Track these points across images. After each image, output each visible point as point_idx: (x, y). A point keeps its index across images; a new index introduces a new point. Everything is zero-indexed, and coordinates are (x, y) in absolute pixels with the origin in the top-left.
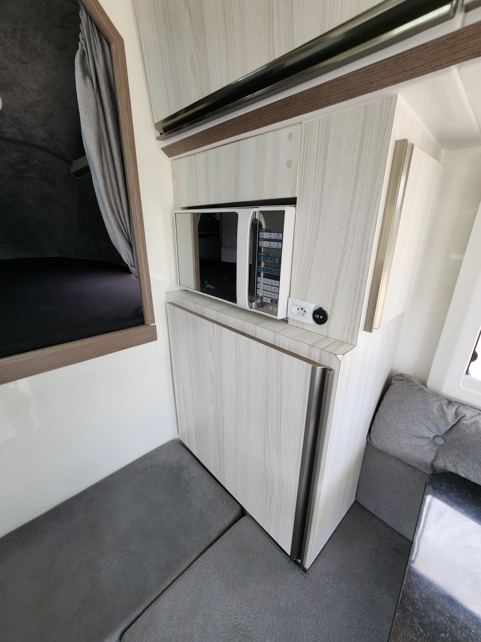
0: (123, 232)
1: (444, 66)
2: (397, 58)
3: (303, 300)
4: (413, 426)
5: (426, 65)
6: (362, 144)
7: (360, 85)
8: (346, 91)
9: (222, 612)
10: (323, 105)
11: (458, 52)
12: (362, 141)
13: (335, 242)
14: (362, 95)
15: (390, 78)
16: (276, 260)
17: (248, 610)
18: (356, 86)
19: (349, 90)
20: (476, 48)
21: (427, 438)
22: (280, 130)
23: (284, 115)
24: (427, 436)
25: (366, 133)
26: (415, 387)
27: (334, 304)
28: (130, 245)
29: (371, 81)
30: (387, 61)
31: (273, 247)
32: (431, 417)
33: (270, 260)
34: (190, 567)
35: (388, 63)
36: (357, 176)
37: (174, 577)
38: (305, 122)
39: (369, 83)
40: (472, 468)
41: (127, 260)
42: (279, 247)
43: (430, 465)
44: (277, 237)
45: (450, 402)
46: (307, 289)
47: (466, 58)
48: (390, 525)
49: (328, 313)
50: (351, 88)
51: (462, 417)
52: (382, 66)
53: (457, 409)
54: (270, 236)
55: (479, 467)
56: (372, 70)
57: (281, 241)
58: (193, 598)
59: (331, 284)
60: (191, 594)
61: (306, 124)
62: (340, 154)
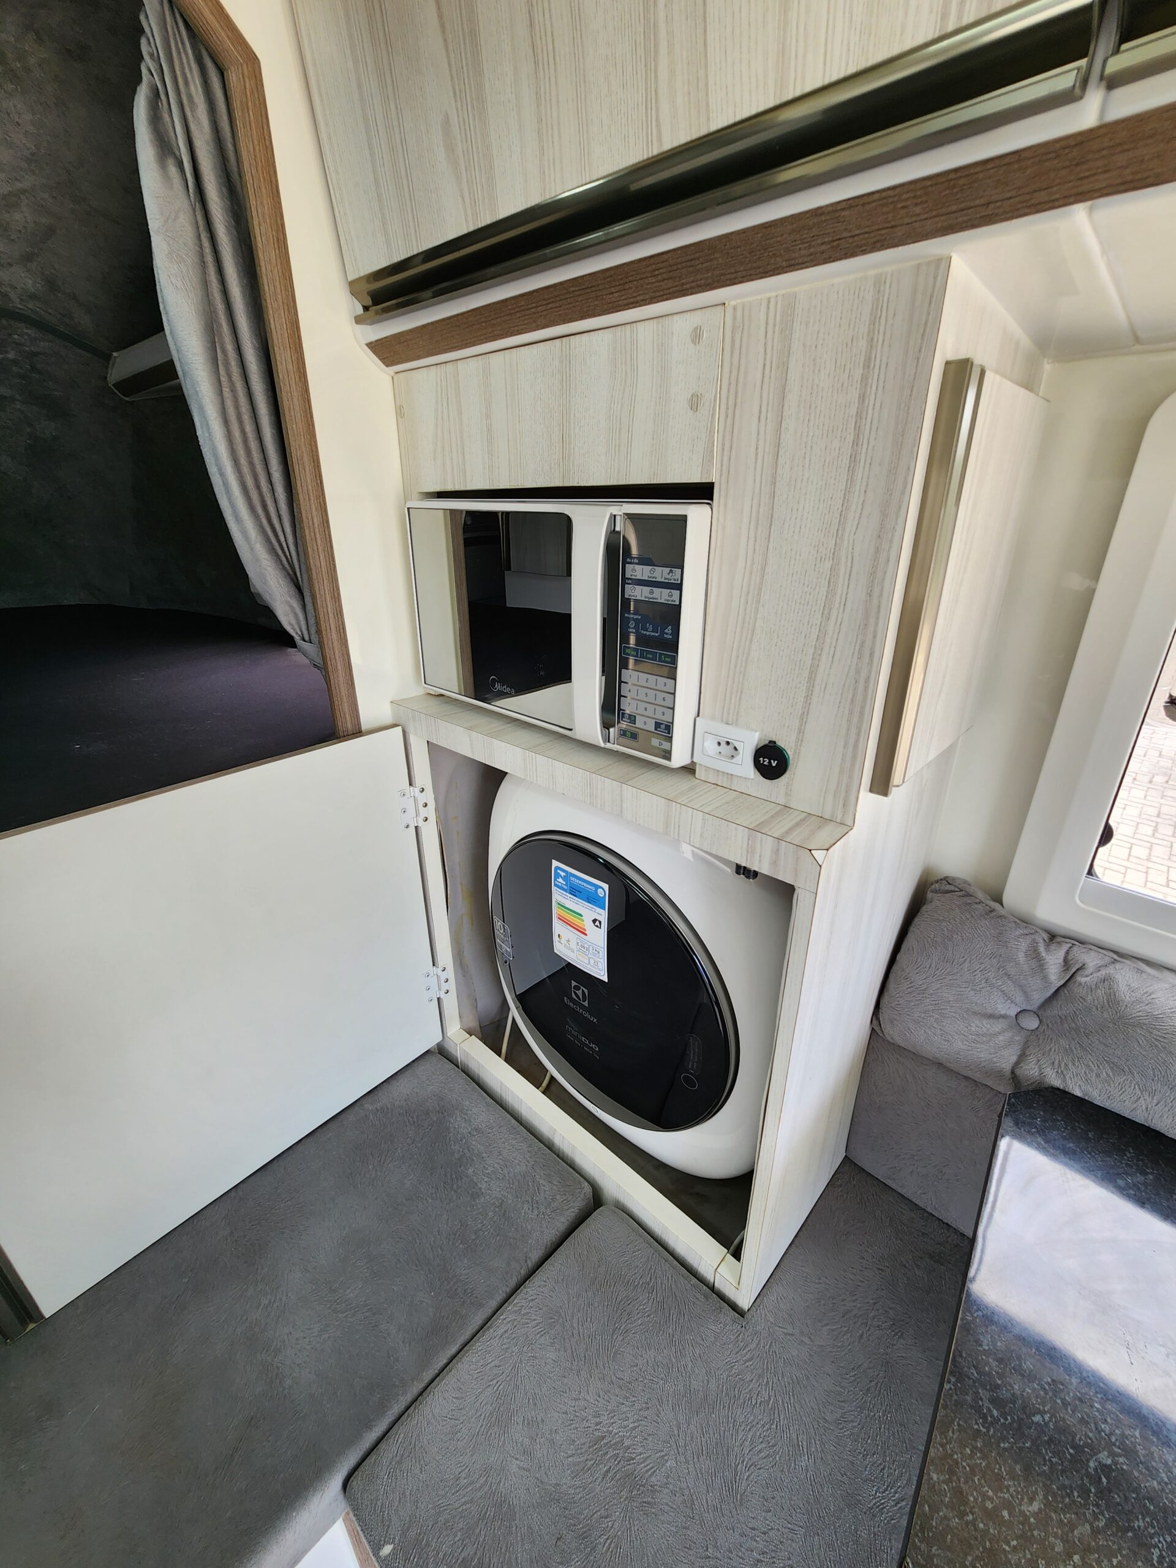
0: (277, 555)
1: (1057, 204)
2: (953, 176)
3: (730, 723)
4: (972, 993)
5: (1017, 199)
6: (869, 367)
7: (867, 230)
8: (833, 241)
9: (566, 1413)
10: (777, 269)
11: (1087, 177)
12: (870, 358)
13: (806, 593)
14: (871, 251)
15: (936, 219)
16: (666, 631)
17: (623, 1404)
18: (857, 232)
19: (840, 239)
20: (1128, 171)
21: (1004, 1017)
22: (670, 317)
23: (683, 284)
24: (1002, 1012)
25: (877, 341)
26: (978, 906)
27: (803, 732)
28: (299, 586)
29: (893, 223)
30: (929, 183)
31: (659, 601)
32: (1012, 971)
33: (652, 632)
34: (488, 1324)
35: (932, 186)
36: (856, 442)
37: (454, 1349)
38: (733, 303)
39: (887, 228)
40: (1098, 1076)
41: (291, 625)
42: (672, 601)
43: (1008, 1074)
44: (669, 577)
45: (1053, 937)
46: (740, 698)
47: (1105, 191)
48: (921, 1204)
49: (790, 753)
50: (845, 235)
51: (1078, 970)
52: (919, 193)
53: (1067, 953)
54: (650, 575)
55: (1111, 1074)
56: (896, 199)
57: (679, 587)
58: (500, 1389)
59: (796, 687)
60: (495, 1381)
61: (735, 308)
62: (817, 386)
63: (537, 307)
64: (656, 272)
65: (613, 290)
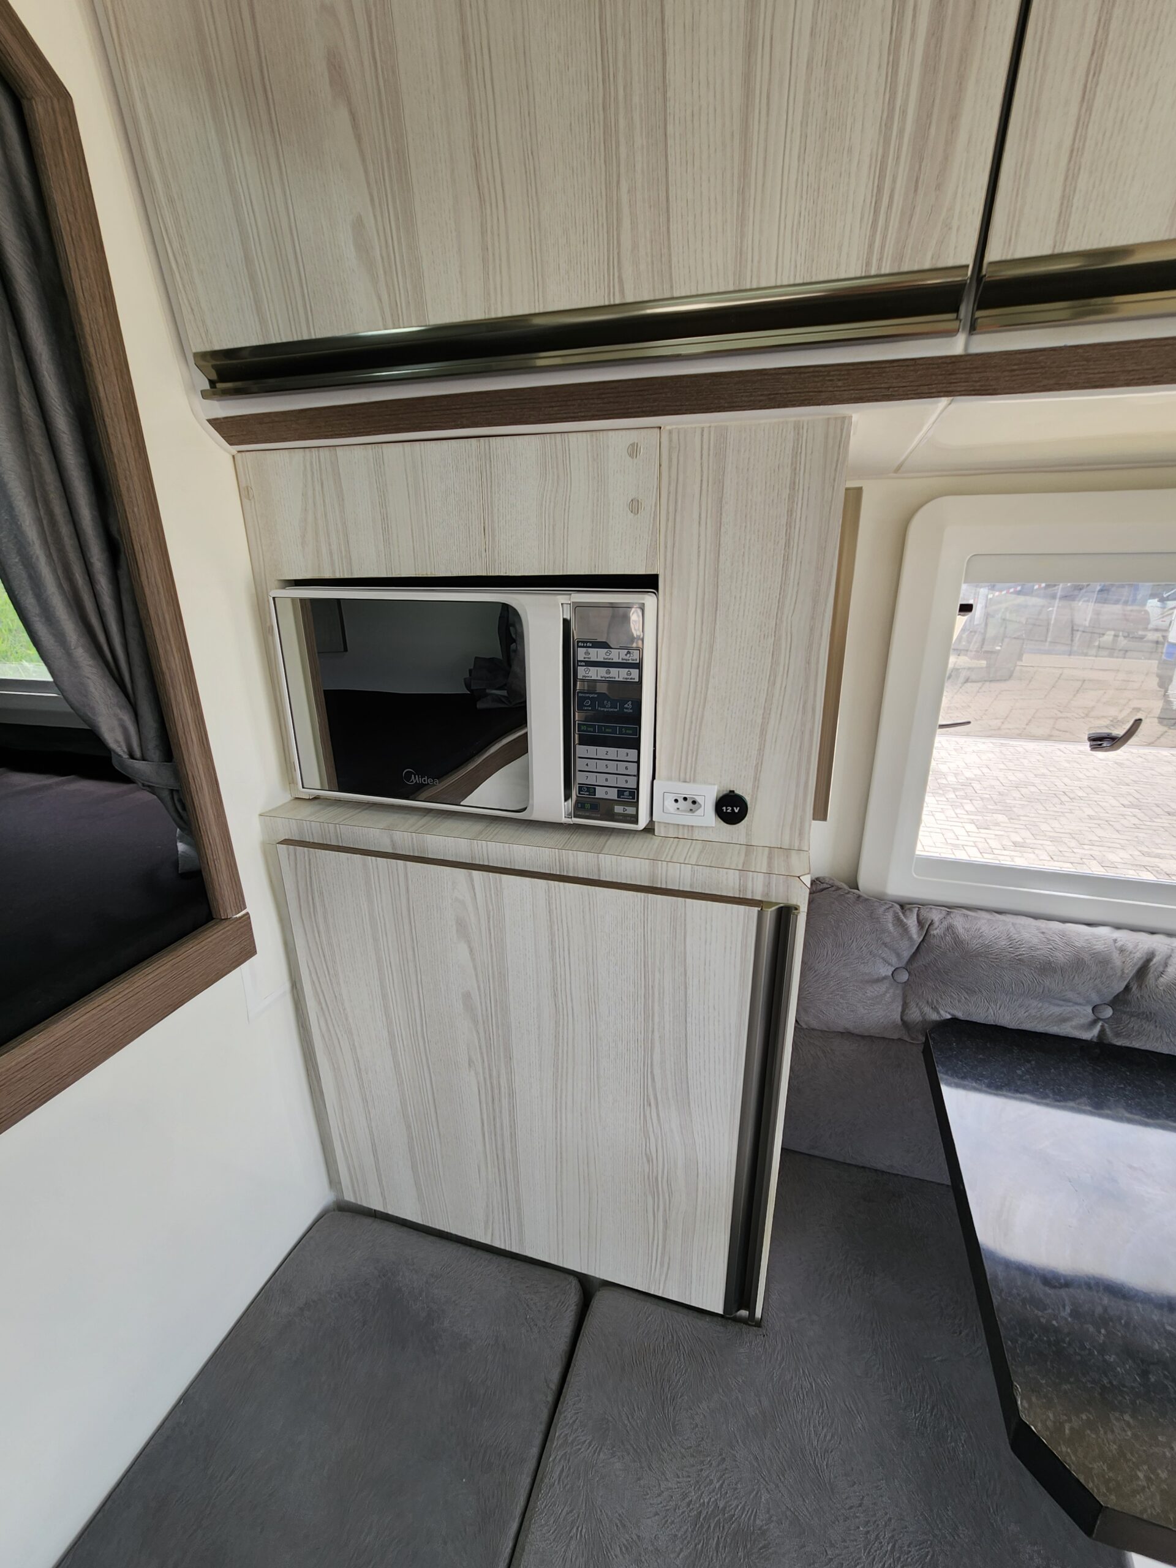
1: (932, 395)
2: (869, 366)
3: (688, 780)
4: (862, 966)
5: (909, 388)
6: (794, 489)
7: (799, 390)
8: (770, 394)
10: (719, 407)
11: (954, 383)
12: (794, 483)
13: (753, 664)
14: (799, 406)
15: (852, 392)
16: (626, 706)
18: (791, 391)
19: (777, 394)
20: (979, 384)
21: (885, 978)
22: (605, 432)
23: (628, 408)
24: (884, 975)
25: (800, 470)
27: (759, 780)
29: (820, 389)
30: (851, 368)
31: (617, 679)
32: (887, 940)
33: (611, 707)
35: (853, 370)
36: (788, 544)
38: (668, 428)
39: (815, 392)
40: (959, 1001)
42: (631, 679)
43: (899, 1022)
44: (627, 657)
45: (904, 906)
46: (696, 759)
47: (963, 393)
48: (841, 1160)
49: (748, 799)
50: (781, 391)
51: (929, 925)
52: (843, 373)
53: (918, 915)
54: (606, 657)
55: (967, 997)
56: (826, 373)
57: (638, 666)
58: (583, 1534)
59: (749, 743)
61: (670, 432)
62: (751, 500)
63: (461, 408)
64: (603, 396)
65: (553, 404)
